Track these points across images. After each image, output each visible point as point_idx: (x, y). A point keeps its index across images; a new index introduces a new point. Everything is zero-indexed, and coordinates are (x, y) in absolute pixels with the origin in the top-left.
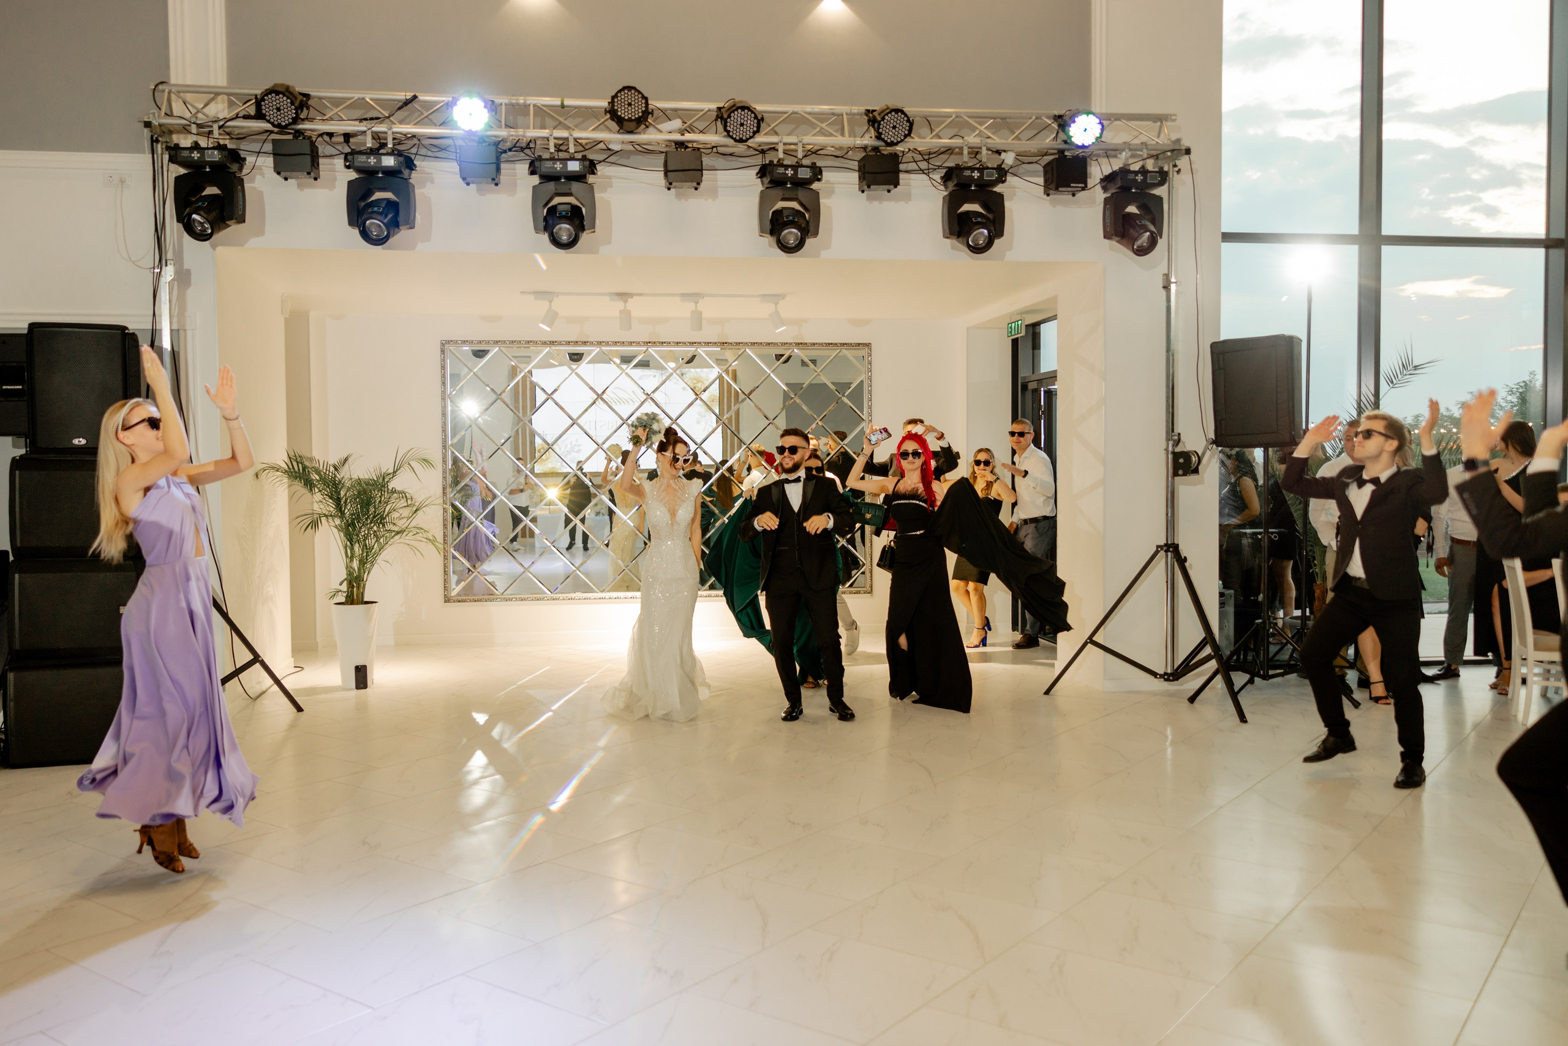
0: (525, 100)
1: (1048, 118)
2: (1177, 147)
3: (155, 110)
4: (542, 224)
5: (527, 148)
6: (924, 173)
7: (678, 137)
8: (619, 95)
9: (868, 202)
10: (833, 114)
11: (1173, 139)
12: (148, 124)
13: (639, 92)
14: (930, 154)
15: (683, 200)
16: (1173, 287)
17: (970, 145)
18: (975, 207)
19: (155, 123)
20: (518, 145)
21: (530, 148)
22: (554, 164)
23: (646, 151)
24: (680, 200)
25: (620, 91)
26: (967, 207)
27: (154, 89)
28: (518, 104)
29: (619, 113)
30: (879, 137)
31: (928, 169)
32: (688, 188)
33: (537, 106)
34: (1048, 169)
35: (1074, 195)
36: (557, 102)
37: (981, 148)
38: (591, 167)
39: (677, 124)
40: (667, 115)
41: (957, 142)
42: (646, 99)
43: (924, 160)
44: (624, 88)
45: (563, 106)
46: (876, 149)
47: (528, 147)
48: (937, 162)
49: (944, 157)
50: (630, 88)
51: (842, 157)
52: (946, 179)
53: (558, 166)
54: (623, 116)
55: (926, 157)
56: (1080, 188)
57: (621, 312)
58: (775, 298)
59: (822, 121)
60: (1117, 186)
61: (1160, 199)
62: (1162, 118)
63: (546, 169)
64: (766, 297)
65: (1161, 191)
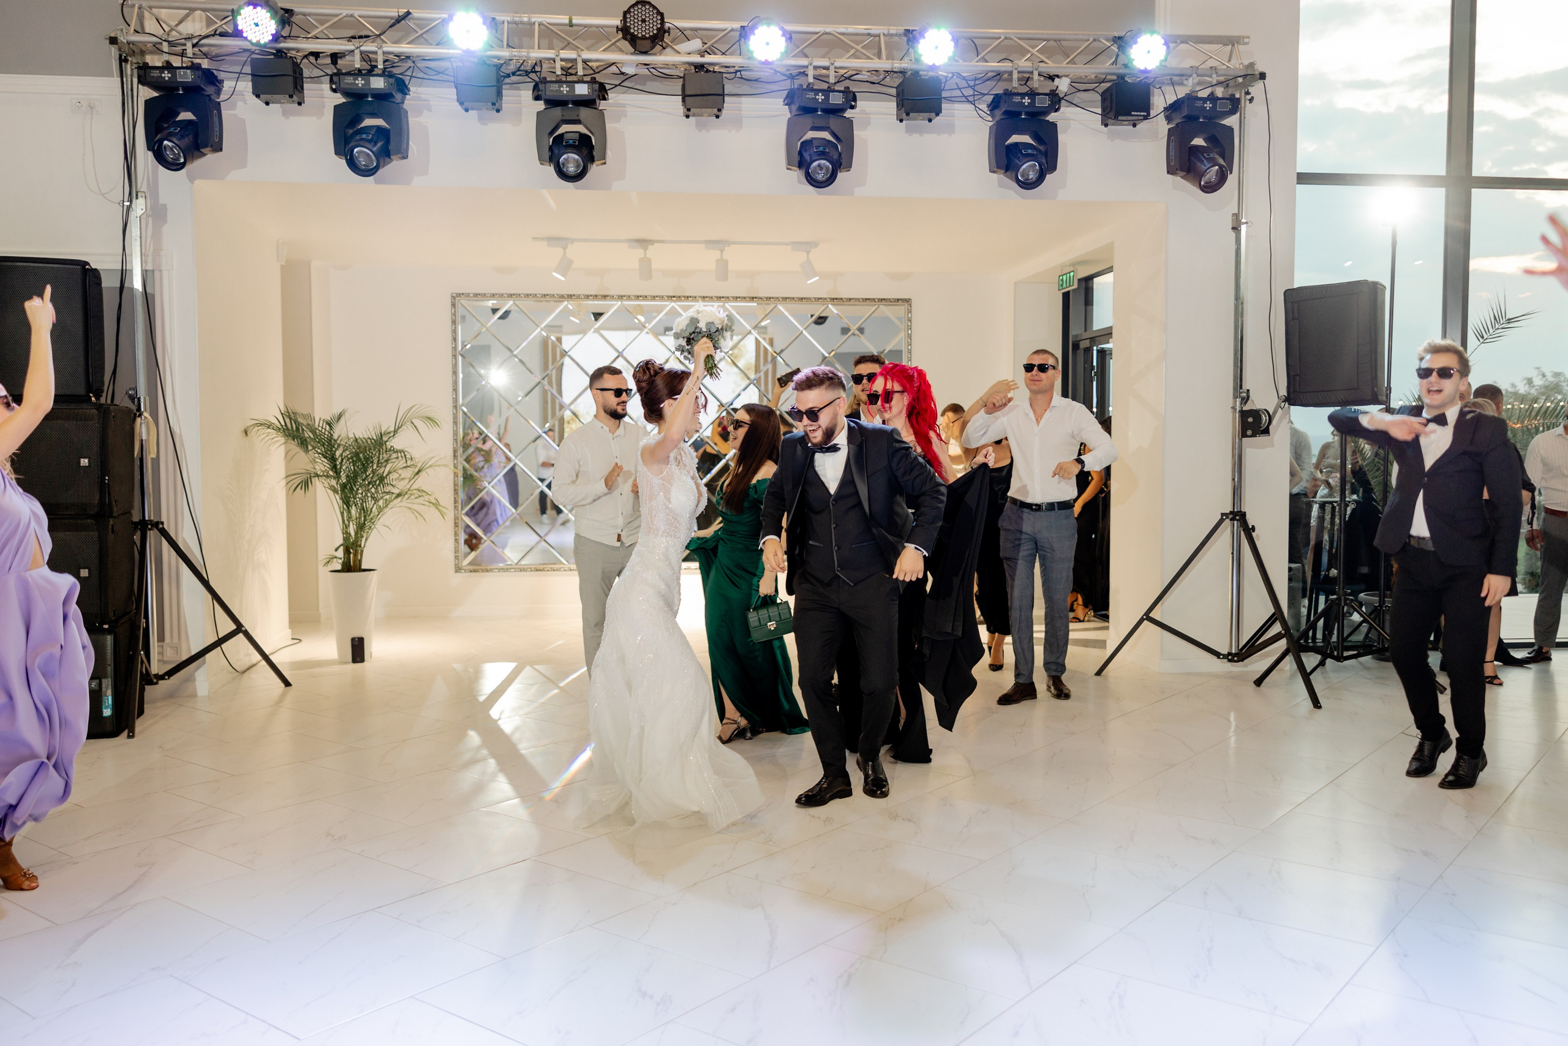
0: (529, 18)
1: (1107, 40)
2: (1250, 72)
3: (124, 26)
4: (547, 154)
5: (532, 72)
6: (969, 101)
7: (697, 59)
8: (632, 10)
9: (907, 135)
10: (869, 34)
11: (1246, 63)
12: (113, 41)
13: (654, 7)
14: (976, 80)
15: (704, 131)
16: (1243, 228)
17: (1019, 69)
18: (1026, 139)
19: (122, 39)
20: (522, 68)
21: (536, 72)
22: (560, 87)
23: (661, 74)
24: (700, 131)
25: (633, 6)
26: (1015, 139)
27: (123, 4)
28: (522, 23)
29: (632, 31)
31: (974, 97)
32: (709, 116)
33: (543, 24)
34: (1106, 96)
35: (1134, 125)
36: (565, 20)
37: (1032, 73)
38: (602, 92)
39: (696, 44)
40: (685, 35)
41: (1006, 66)
42: (662, 15)
43: (969, 86)
45: (571, 25)
46: (915, 73)
47: (533, 71)
48: (983, 88)
49: (991, 82)
51: (878, 83)
52: (994, 105)
53: (565, 89)
54: (636, 33)
56: (1142, 118)
57: (641, 260)
58: (807, 246)
59: (858, 43)
60: (1183, 115)
61: (1230, 130)
62: (1232, 41)
63: (552, 94)
64: (797, 245)
65: (1231, 121)
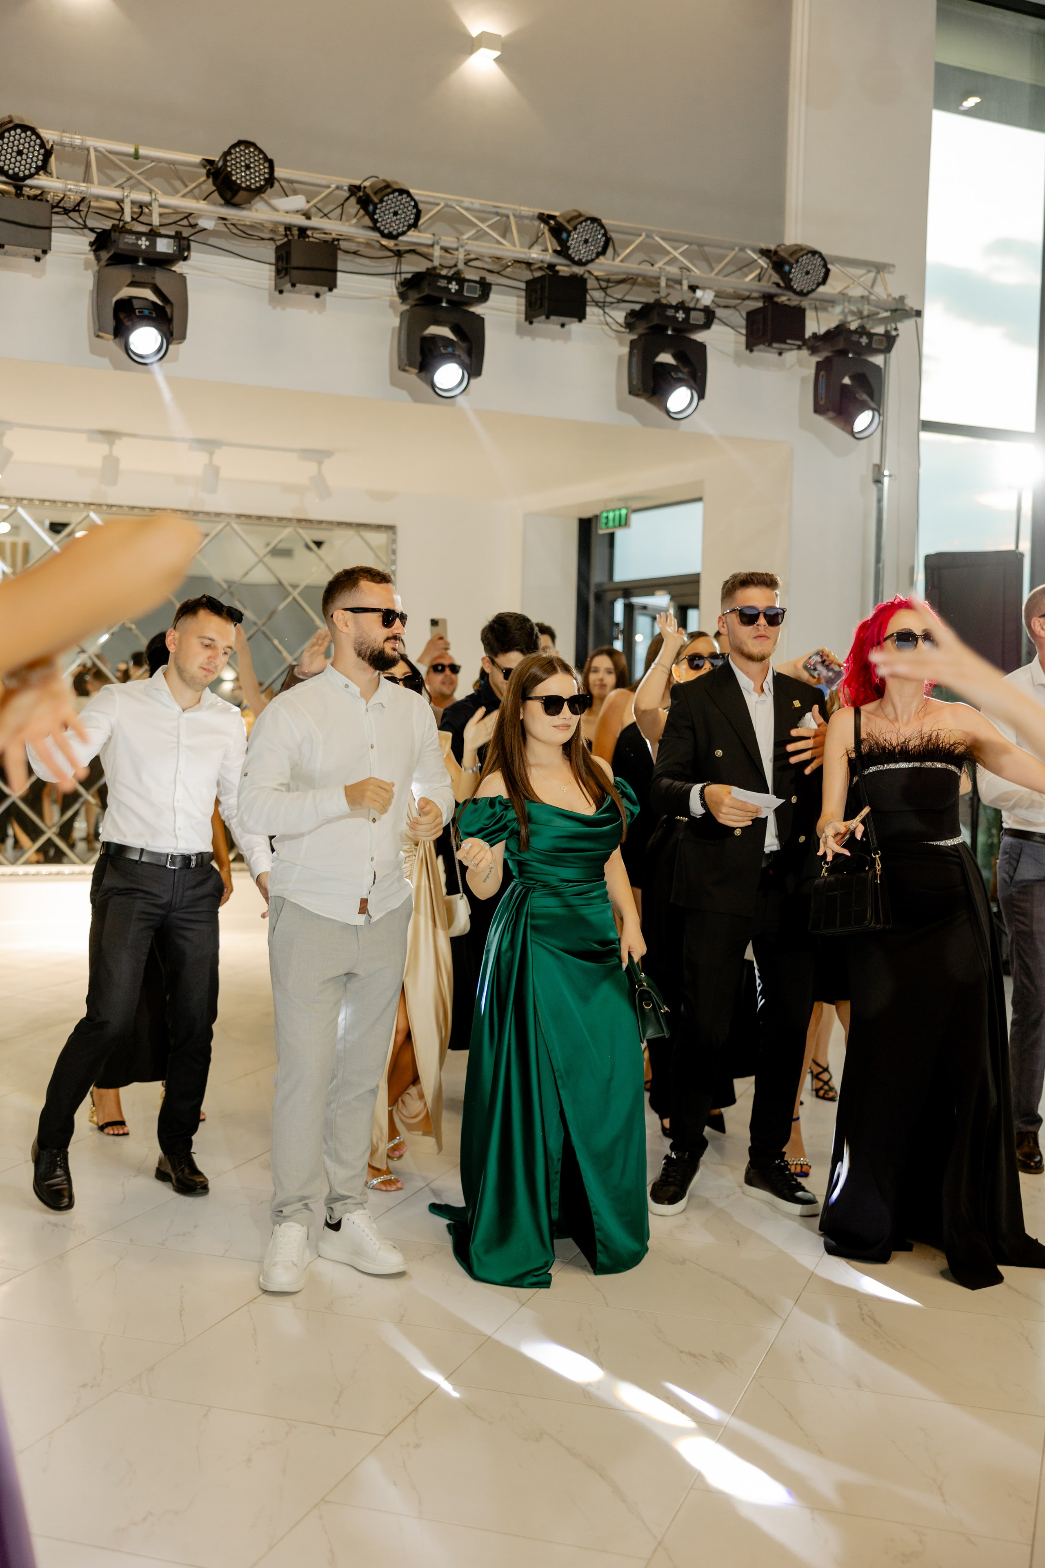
0: (83, 140)
1: (754, 251)
2: (900, 307)
4: (111, 323)
5: (74, 210)
6: (597, 305)
7: (301, 221)
8: (233, 151)
10: (497, 214)
11: (896, 295)
13: (261, 151)
14: (608, 281)
16: (886, 481)
17: (670, 276)
20: (61, 205)
21: (79, 211)
22: (138, 239)
23: (247, 232)
25: (234, 146)
28: (72, 146)
29: (234, 178)
30: (563, 252)
31: (604, 302)
32: (310, 294)
33: (99, 152)
34: (751, 317)
35: (780, 354)
36: (131, 150)
38: (182, 251)
39: (298, 202)
40: (290, 189)
41: (646, 269)
42: (271, 162)
43: (601, 288)
44: (240, 143)
45: (136, 156)
46: (551, 267)
47: (76, 209)
48: (618, 292)
49: (624, 287)
50: (248, 144)
51: (498, 273)
52: (633, 319)
53: (144, 243)
54: (239, 182)
55: (604, 284)
56: (796, 347)
57: (105, 458)
58: (319, 455)
59: (483, 220)
60: (836, 348)
61: (878, 368)
62: (879, 268)
63: (126, 247)
64: (308, 454)
65: (878, 360)
